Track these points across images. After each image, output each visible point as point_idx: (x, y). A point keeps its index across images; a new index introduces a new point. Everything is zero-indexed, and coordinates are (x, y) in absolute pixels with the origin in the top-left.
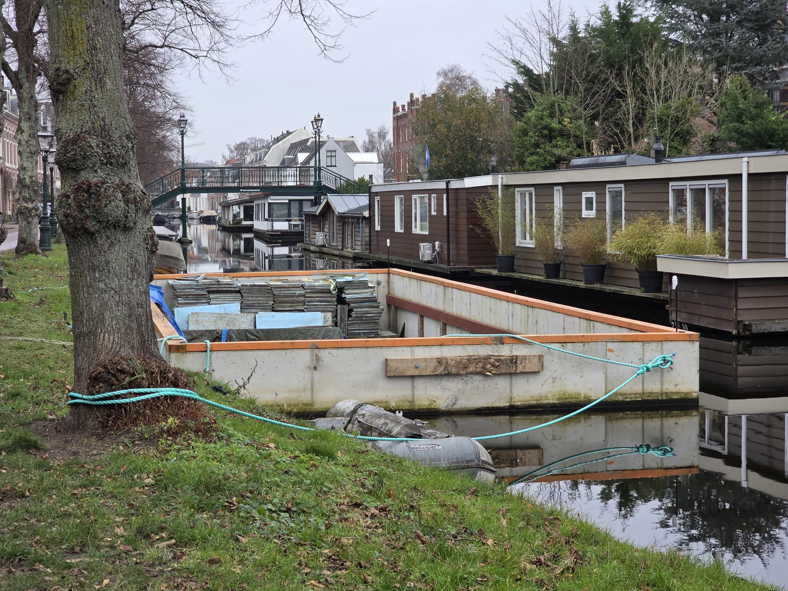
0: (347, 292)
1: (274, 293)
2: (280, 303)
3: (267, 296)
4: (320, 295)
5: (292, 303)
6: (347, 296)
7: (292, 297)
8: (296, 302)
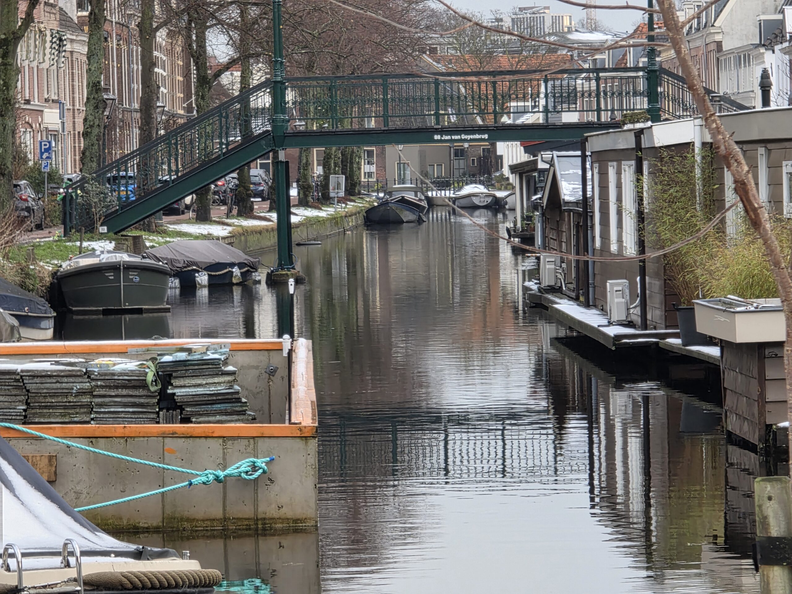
0: (175, 382)
1: (28, 386)
2: (40, 407)
3: (14, 392)
4: (125, 392)
5: (65, 407)
6: (178, 392)
7: (66, 395)
8: (74, 407)
